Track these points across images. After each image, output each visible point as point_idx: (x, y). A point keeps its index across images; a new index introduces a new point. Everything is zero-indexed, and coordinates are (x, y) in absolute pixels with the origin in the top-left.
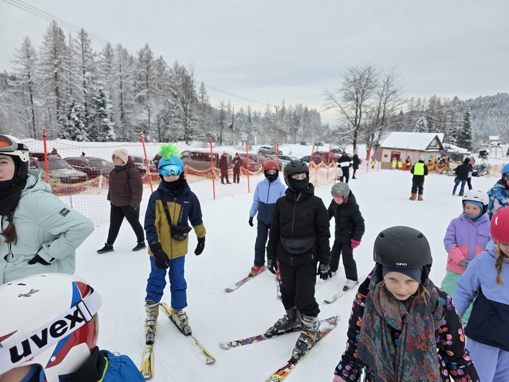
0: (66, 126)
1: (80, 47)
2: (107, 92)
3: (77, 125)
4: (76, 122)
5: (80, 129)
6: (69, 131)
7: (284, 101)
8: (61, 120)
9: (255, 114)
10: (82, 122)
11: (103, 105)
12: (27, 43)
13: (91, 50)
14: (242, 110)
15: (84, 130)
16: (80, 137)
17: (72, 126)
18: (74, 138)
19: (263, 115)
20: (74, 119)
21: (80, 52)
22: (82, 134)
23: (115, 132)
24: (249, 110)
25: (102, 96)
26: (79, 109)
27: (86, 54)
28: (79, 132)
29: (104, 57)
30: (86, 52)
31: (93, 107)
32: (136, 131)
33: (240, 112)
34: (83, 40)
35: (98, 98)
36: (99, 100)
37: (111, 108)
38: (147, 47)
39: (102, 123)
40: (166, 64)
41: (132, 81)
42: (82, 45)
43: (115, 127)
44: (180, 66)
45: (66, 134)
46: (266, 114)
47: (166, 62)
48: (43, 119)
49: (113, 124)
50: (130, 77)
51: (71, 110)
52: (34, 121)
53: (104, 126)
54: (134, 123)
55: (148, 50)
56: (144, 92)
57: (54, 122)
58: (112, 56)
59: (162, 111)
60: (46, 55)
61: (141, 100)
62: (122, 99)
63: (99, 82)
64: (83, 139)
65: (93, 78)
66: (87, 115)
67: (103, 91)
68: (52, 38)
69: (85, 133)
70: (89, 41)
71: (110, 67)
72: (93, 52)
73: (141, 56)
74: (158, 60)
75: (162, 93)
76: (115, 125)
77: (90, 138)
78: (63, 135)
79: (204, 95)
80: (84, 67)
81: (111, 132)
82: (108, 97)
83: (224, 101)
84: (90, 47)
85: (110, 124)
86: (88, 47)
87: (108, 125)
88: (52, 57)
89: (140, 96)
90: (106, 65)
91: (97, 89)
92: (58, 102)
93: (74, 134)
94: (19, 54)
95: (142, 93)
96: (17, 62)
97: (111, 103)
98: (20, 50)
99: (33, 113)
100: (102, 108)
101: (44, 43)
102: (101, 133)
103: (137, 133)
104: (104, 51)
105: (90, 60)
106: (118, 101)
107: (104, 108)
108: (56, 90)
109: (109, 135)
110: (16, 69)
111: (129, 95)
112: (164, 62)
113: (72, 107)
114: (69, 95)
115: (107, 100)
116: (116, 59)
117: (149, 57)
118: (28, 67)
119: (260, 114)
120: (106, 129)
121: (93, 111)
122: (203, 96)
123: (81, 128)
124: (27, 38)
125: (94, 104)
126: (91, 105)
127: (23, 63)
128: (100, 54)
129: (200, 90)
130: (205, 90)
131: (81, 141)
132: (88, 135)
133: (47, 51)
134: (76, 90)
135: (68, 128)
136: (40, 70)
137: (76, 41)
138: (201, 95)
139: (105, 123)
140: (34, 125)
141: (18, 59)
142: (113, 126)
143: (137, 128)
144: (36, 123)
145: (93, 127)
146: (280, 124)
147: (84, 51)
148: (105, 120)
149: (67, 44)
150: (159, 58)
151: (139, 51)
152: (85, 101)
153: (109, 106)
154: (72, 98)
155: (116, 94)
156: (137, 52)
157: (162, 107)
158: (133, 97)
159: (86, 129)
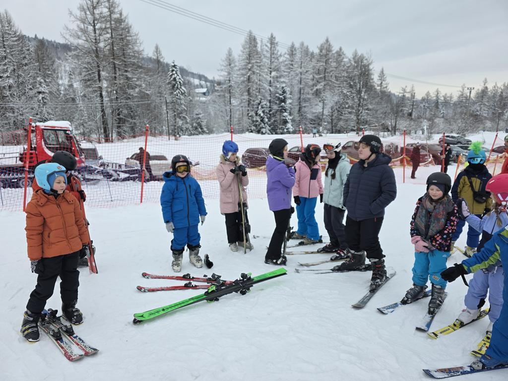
0: (253, 121)
1: (268, 50)
2: (288, 89)
3: (262, 121)
4: (262, 117)
5: (264, 124)
6: (256, 126)
7: (486, 80)
8: (250, 116)
9: (445, 98)
10: (266, 117)
11: (284, 101)
12: (230, 54)
13: (278, 51)
14: (428, 94)
15: (267, 124)
16: (264, 130)
17: (258, 121)
18: (259, 132)
19: (455, 99)
20: (260, 115)
21: (268, 55)
22: (265, 128)
23: (292, 125)
24: (438, 94)
25: (284, 92)
26: (264, 106)
27: (273, 56)
28: (264, 126)
29: (288, 57)
30: (273, 54)
31: (276, 103)
32: (311, 124)
33: (426, 97)
34: (272, 43)
35: (280, 95)
36: (281, 97)
37: (290, 104)
38: (327, 41)
39: (282, 118)
40: (344, 55)
41: (311, 76)
42: (271, 48)
43: (293, 120)
44: (360, 55)
45: (253, 128)
46: (459, 97)
47: (345, 53)
48: (237, 116)
49: (291, 118)
50: (309, 73)
51: (258, 108)
52: (231, 118)
53: (283, 119)
54: (310, 116)
55: (328, 43)
56: (321, 85)
57: (245, 118)
58: (295, 54)
59: (336, 103)
60: (242, 62)
61: (317, 93)
62: (300, 93)
63: (282, 80)
64: (266, 132)
65: (277, 77)
66: (270, 111)
67: (285, 88)
68: (248, 46)
69: (268, 127)
70: (277, 43)
71: (292, 65)
72: (279, 53)
73: (321, 51)
74: (337, 52)
75: (338, 84)
76: (293, 118)
77: (271, 131)
78: (251, 129)
79: (384, 82)
80: (271, 68)
81: (289, 125)
82: (288, 93)
83: (406, 87)
84: (277, 49)
85: (289, 118)
86: (275, 50)
87: (287, 118)
88: (247, 62)
89: (317, 90)
90: (289, 64)
91: (280, 86)
92: (249, 101)
93: (259, 128)
94: (223, 63)
95: (319, 87)
96: (222, 70)
97: (290, 98)
98: (224, 59)
99: (231, 112)
100: (283, 104)
101: (242, 51)
102: (280, 127)
103: (311, 125)
104: (288, 51)
105: (276, 61)
106: (296, 96)
107: (285, 103)
108: (248, 91)
109: (287, 128)
110: (221, 76)
111: (307, 90)
112: (343, 53)
113: (259, 104)
114: (257, 94)
115: (288, 96)
116: (298, 56)
117: (329, 50)
118: (229, 73)
119: (451, 97)
120: (285, 122)
121: (275, 107)
122: (382, 83)
123: (265, 122)
124: (230, 49)
125: (277, 100)
126: (274, 101)
127: (226, 70)
128: (285, 54)
129: (379, 77)
130: (385, 77)
131: (264, 134)
132: (270, 128)
133: (243, 58)
134: (263, 89)
135: (255, 123)
136: (238, 75)
137: (266, 46)
138: (379, 83)
139: (284, 117)
140: (231, 121)
141: (223, 68)
142: (291, 119)
143: (312, 120)
144: (232, 119)
145: (275, 121)
146: (478, 108)
147: (272, 54)
148: (285, 114)
149: (259, 50)
150: (339, 50)
151: (319, 46)
152: (269, 98)
153: (289, 101)
154: (260, 97)
155: (296, 89)
156: (318, 47)
157: (336, 98)
158: (311, 92)
159: (269, 123)
